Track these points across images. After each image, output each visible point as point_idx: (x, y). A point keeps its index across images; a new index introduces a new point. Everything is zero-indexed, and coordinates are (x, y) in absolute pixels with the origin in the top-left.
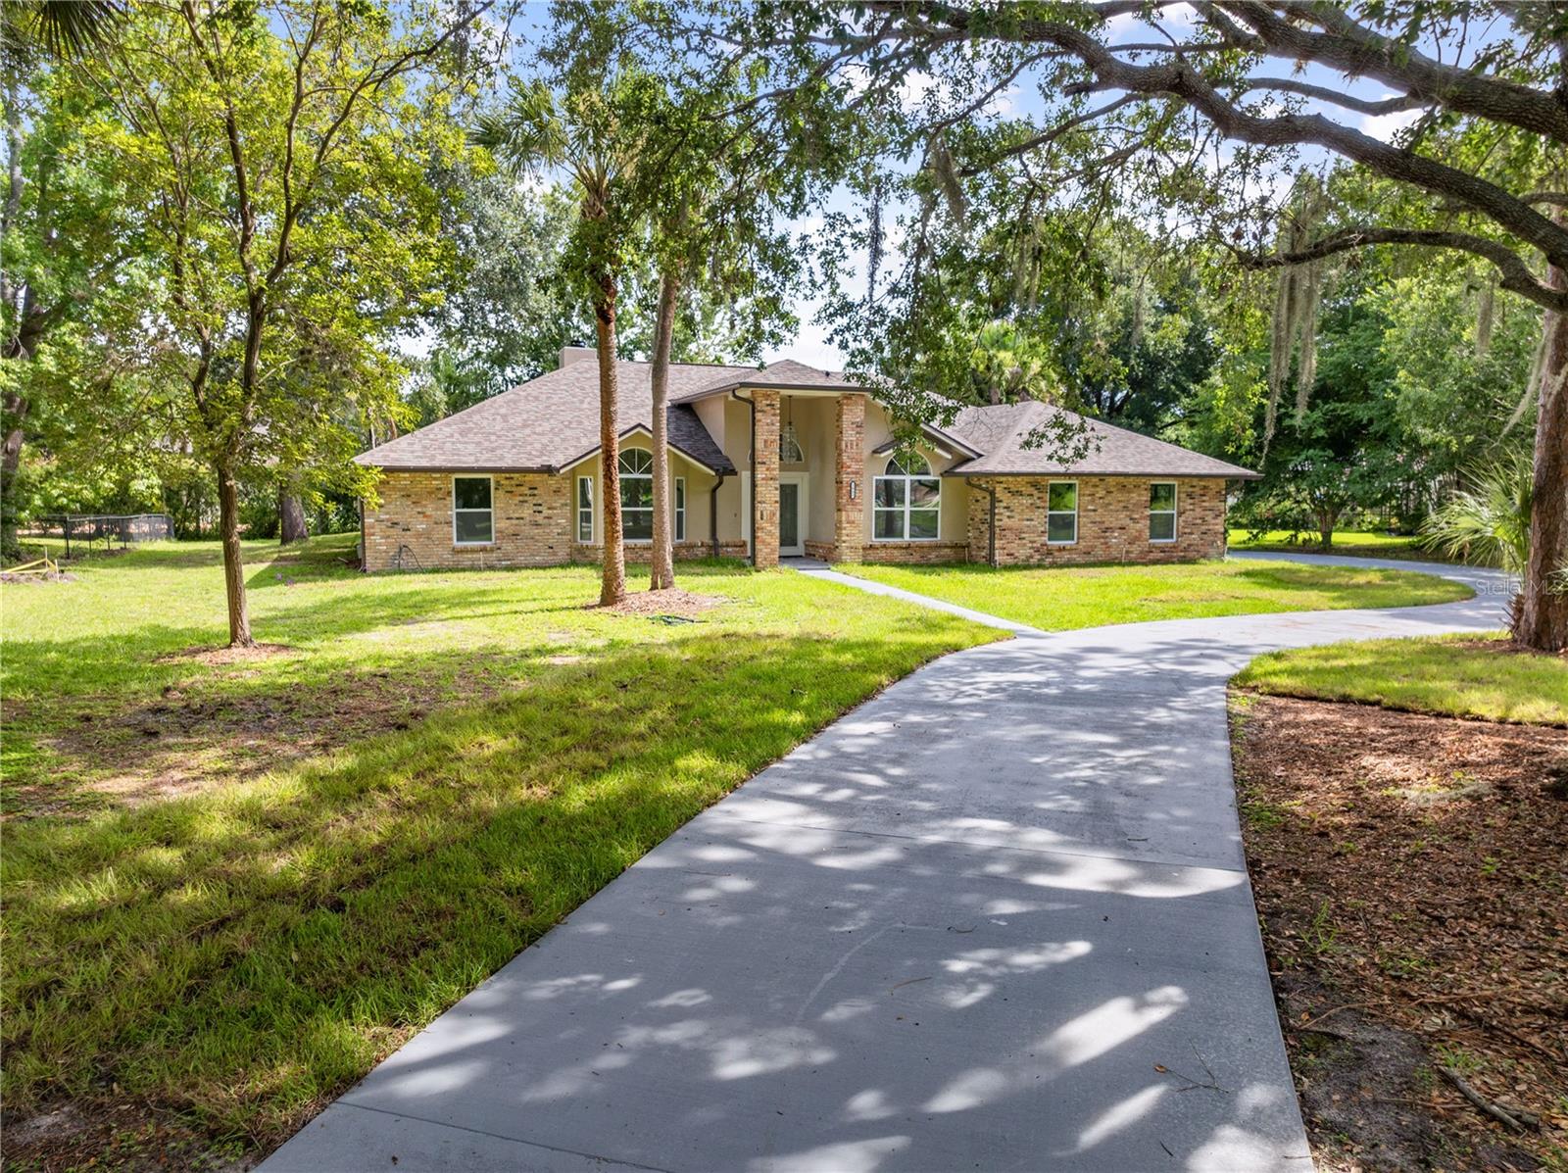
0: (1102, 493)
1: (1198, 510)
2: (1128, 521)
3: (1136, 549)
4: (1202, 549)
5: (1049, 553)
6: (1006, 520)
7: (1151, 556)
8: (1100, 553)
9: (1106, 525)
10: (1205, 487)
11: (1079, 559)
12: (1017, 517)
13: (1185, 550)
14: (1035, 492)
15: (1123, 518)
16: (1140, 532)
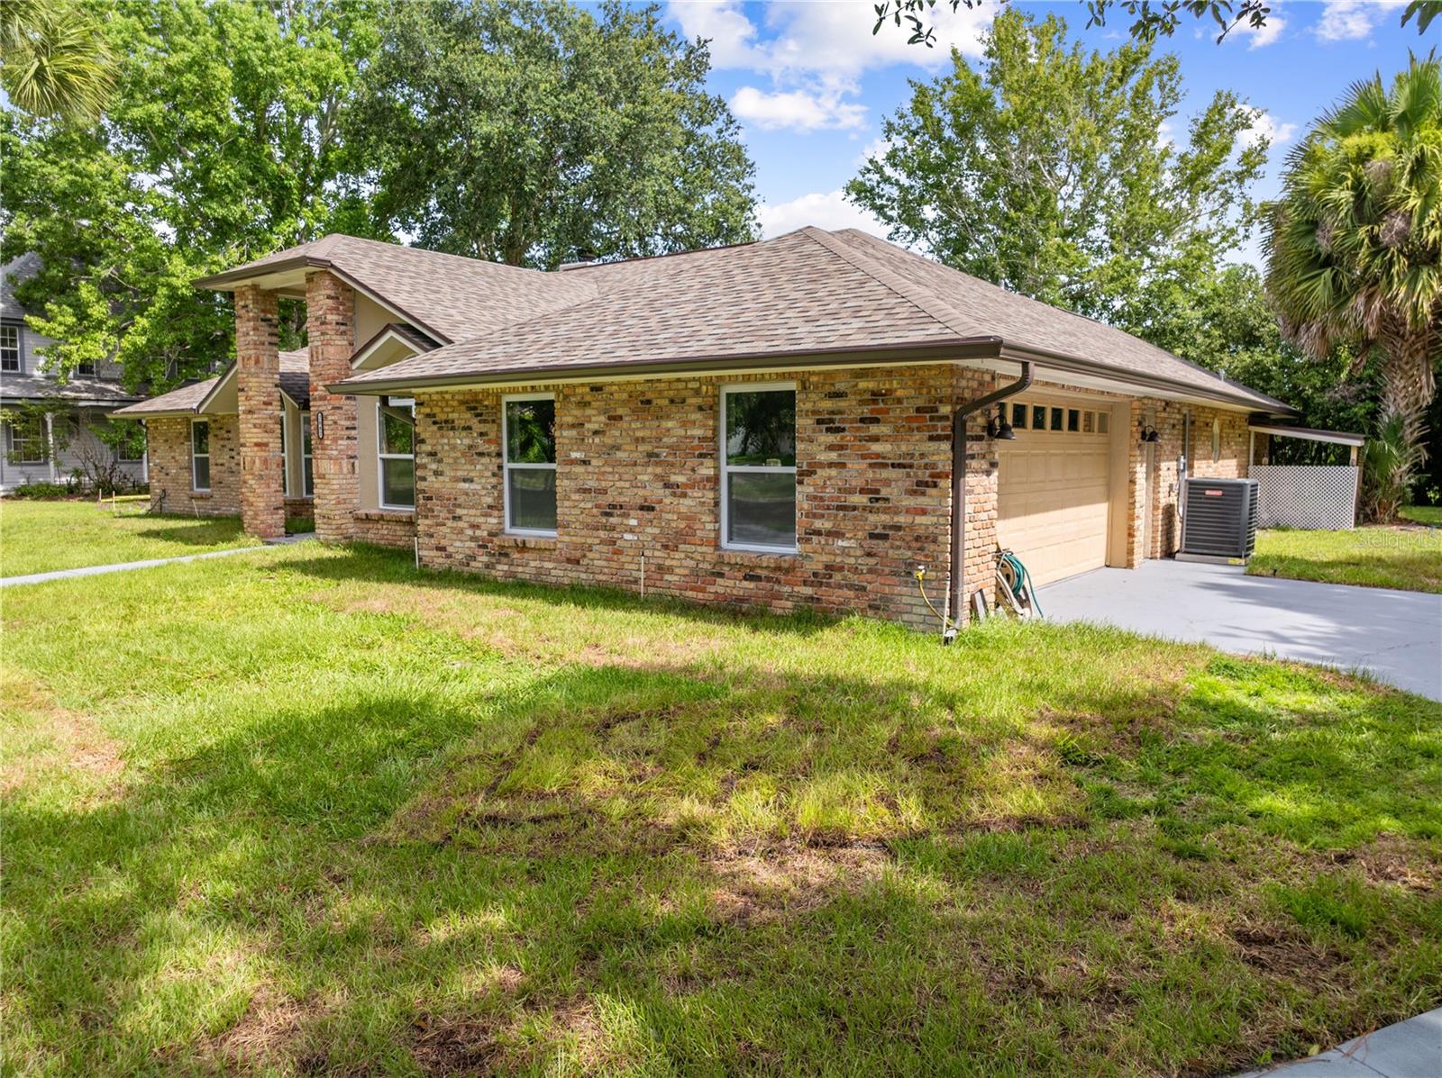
0: (598, 421)
1: (856, 465)
2: (659, 491)
3: (680, 564)
4: (874, 585)
5: (503, 553)
6: (431, 478)
7: (721, 586)
8: (599, 567)
9: (609, 499)
10: (876, 395)
11: (559, 573)
12: (449, 473)
13: (817, 579)
14: (474, 422)
15: (647, 483)
16: (690, 518)
